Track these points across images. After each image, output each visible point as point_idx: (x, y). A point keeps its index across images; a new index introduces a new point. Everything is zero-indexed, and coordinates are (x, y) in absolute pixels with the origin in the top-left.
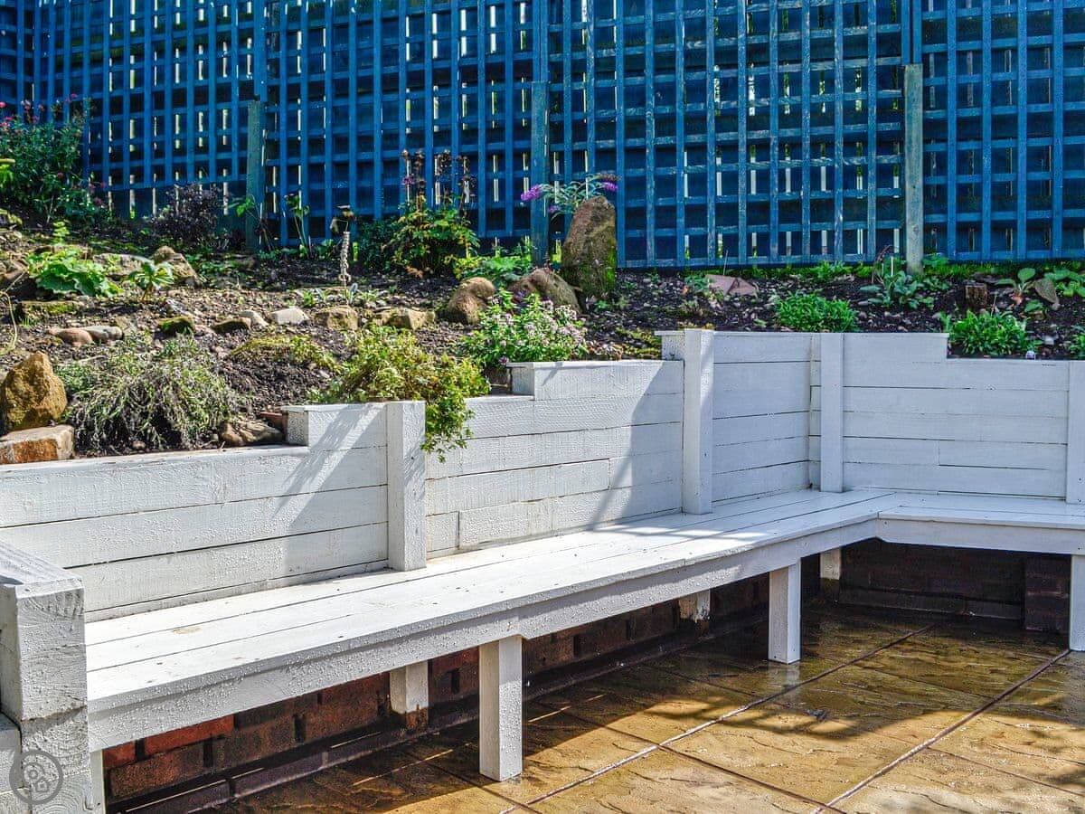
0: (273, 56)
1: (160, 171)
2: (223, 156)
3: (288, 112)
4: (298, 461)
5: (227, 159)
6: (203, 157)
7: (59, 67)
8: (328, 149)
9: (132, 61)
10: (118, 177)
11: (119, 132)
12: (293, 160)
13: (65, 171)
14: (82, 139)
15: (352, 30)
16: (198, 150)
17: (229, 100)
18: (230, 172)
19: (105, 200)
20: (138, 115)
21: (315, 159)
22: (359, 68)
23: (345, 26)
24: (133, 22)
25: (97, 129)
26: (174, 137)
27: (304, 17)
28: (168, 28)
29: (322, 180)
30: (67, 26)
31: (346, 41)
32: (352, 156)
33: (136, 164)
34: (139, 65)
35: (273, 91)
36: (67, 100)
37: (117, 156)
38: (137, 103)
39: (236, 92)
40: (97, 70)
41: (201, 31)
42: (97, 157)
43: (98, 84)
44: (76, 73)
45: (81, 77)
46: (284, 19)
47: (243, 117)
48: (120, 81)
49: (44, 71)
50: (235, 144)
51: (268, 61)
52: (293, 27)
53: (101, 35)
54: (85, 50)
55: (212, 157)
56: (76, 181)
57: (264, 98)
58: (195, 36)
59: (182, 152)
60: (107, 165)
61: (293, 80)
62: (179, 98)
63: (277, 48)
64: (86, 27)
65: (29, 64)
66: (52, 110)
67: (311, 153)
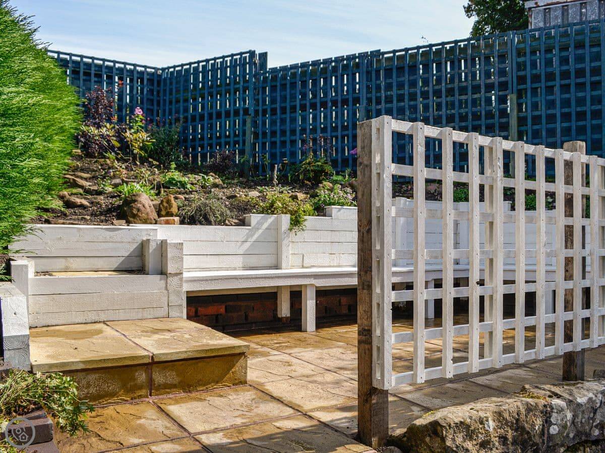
0: (256, 97)
1: (211, 145)
2: (236, 139)
3: (262, 120)
4: (248, 231)
5: (237, 140)
6: (228, 140)
7: (171, 103)
8: (278, 135)
9: (200, 100)
10: (194, 149)
11: (195, 130)
12: (264, 140)
13: (172, 146)
14: (179, 133)
15: (288, 86)
16: (226, 137)
17: (239, 116)
18: (239, 145)
19: (188, 158)
20: (202, 122)
21: (273, 139)
22: (291, 102)
23: (285, 85)
24: (201, 84)
25: (185, 128)
26: (217, 131)
27: (269, 81)
28: (215, 86)
29: (276, 148)
30: (174, 86)
31: (286, 91)
32: (287, 138)
33: (201, 143)
34: (203, 102)
35: (256, 112)
36: (174, 117)
37: (194, 139)
38: (202, 117)
39: (241, 112)
40: (185, 104)
41: (228, 87)
42: (185, 140)
43: (186, 110)
44: (177, 106)
45: (179, 107)
46: (261, 82)
47: (244, 122)
48: (195, 108)
49: (164, 105)
50: (241, 134)
51: (255, 99)
52: (265, 85)
53: (188, 89)
54: (181, 96)
55: (232, 140)
56: (177, 150)
57: (253, 115)
58: (225, 90)
59: (220, 137)
60: (189, 144)
61: (265, 107)
62: (219, 115)
63: (258, 94)
64: (182, 86)
65: (158, 102)
66: (168, 121)
67: (272, 137)
